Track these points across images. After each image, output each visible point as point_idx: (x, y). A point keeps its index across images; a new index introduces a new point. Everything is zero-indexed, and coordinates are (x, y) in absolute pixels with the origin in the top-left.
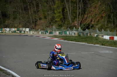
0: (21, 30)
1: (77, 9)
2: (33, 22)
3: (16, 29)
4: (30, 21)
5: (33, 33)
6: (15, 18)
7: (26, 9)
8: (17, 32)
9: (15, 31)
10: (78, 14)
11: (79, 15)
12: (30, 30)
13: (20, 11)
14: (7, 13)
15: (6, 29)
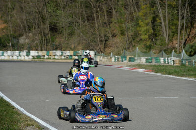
0: (81, 54)
1: (178, 19)
2: (101, 41)
3: (72, 53)
4: (97, 38)
5: (101, 60)
6: (71, 34)
7: (90, 18)
8: (74, 57)
9: (71, 56)
10: (179, 28)
11: (182, 29)
12: (95, 54)
13: (80, 21)
14: (58, 25)
15: (55, 53)
